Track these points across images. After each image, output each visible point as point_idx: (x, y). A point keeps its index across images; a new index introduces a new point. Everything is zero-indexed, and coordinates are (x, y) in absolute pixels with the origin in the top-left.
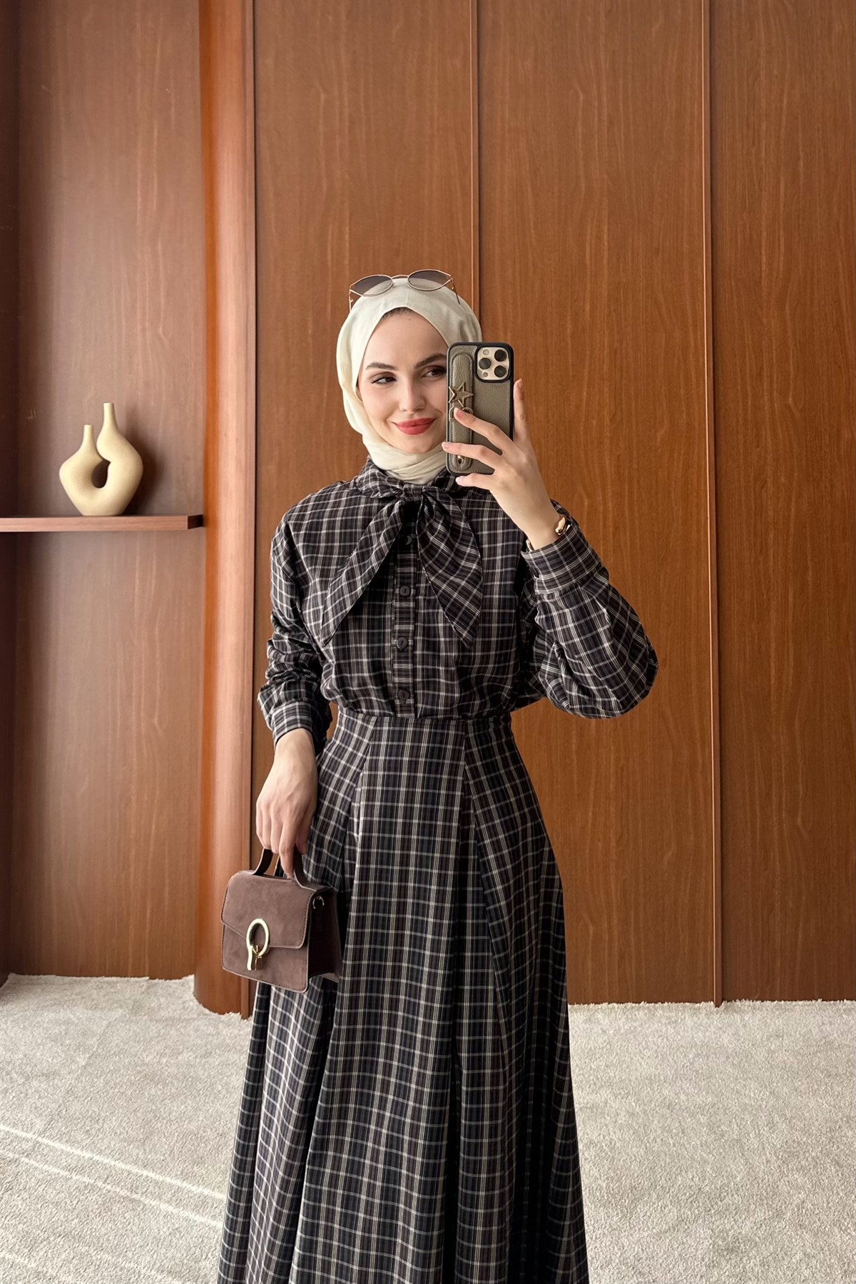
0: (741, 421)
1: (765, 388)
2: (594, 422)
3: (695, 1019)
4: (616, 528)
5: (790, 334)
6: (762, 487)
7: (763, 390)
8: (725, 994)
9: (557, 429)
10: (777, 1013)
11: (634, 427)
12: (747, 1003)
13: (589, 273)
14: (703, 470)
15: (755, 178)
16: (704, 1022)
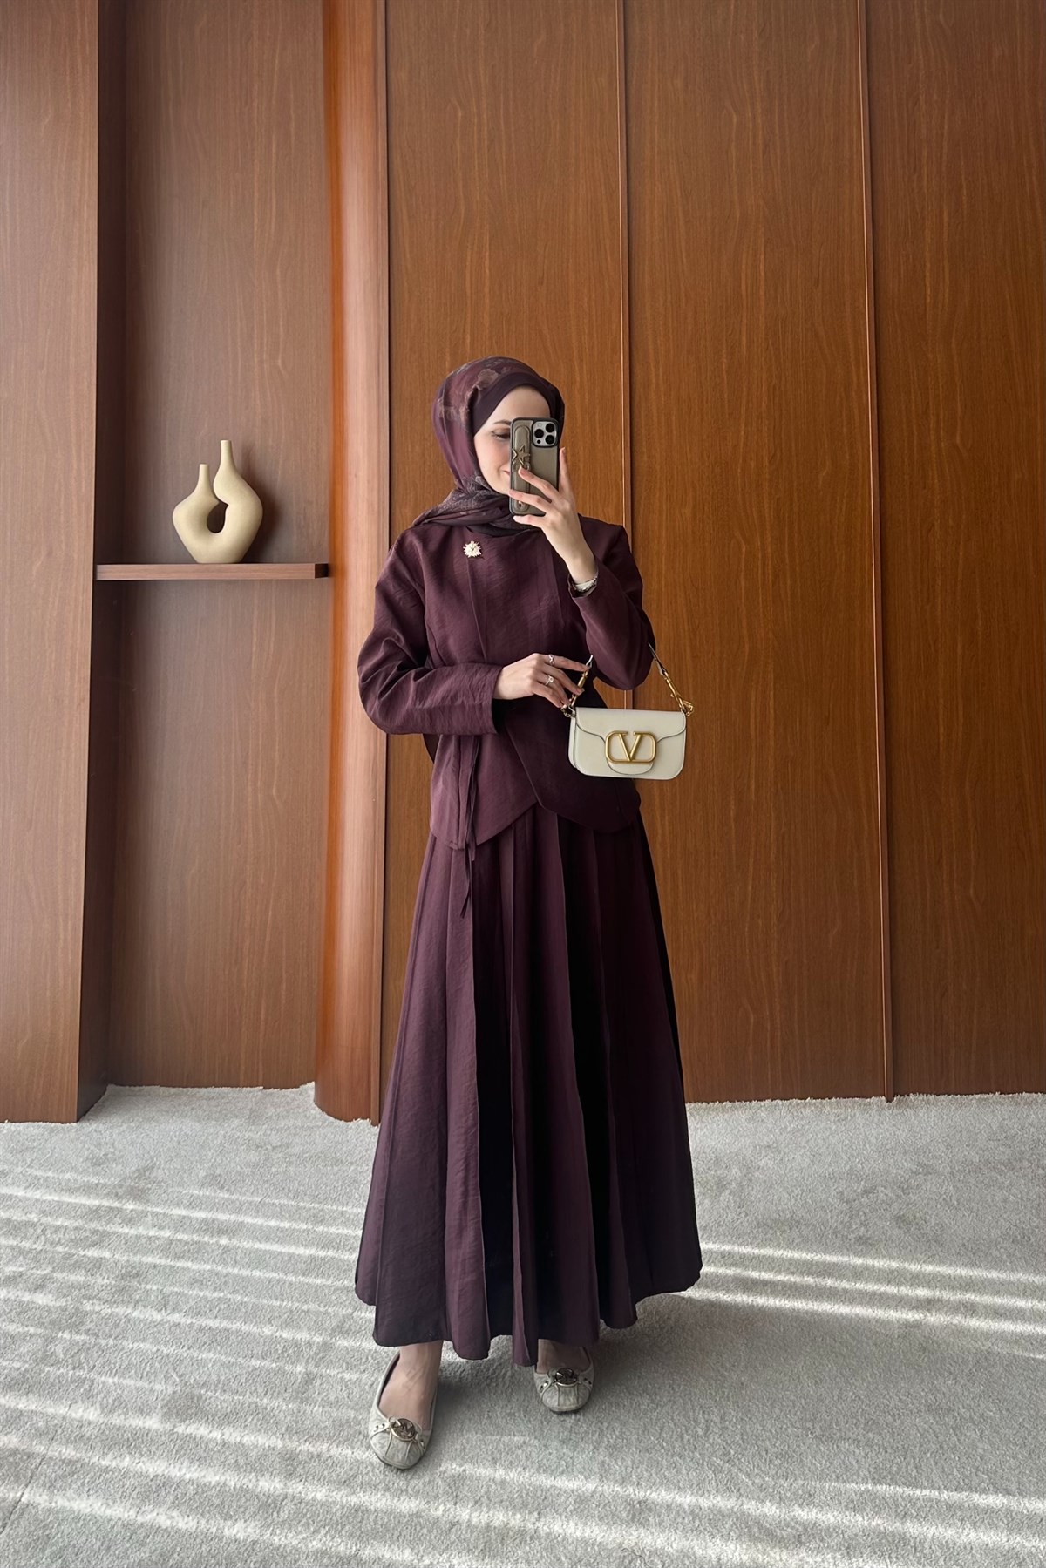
0: (906, 462)
1: (931, 426)
2: (752, 464)
3: (866, 1116)
4: (776, 576)
5: (956, 370)
6: (929, 531)
7: (929, 428)
8: (897, 1087)
9: (712, 472)
10: (953, 1107)
11: (794, 468)
12: (921, 1097)
13: (745, 304)
15: (917, 206)
16: (876, 1120)
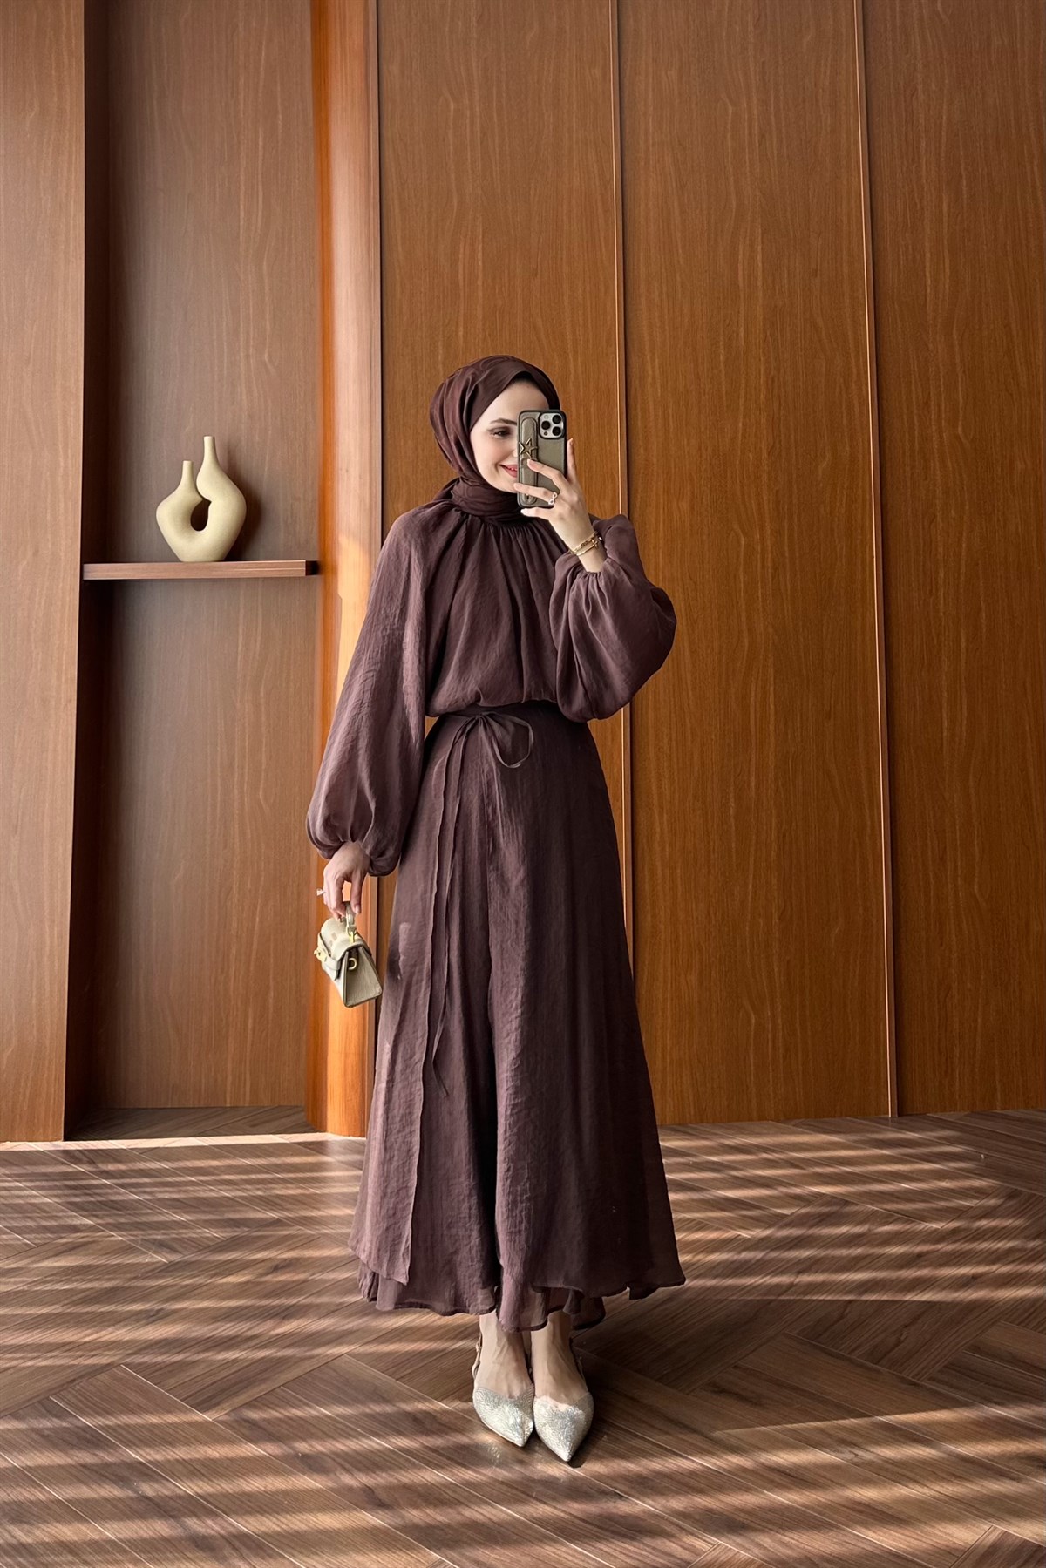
0: (907, 454)
1: (933, 417)
2: (751, 458)
4: (775, 569)
5: (958, 360)
6: (931, 522)
7: (930, 419)
9: (711, 464)
11: (794, 460)
14: (868, 503)
15: (916, 195)
